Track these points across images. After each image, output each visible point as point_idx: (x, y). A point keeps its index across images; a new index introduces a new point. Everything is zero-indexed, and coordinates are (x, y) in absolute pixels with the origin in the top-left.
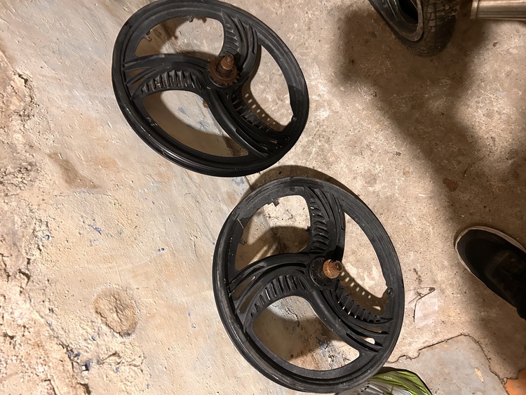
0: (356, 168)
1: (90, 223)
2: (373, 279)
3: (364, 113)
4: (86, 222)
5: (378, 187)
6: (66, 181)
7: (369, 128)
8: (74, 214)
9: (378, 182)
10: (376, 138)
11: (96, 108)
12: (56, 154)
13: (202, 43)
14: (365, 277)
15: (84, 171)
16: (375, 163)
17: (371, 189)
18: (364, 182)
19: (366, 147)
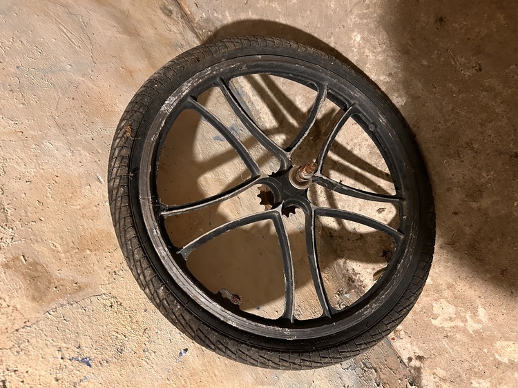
0: (450, 176)
1: (73, 355)
2: (479, 322)
3: (461, 96)
4: (67, 356)
5: (485, 202)
6: (34, 299)
7: (470, 118)
8: (46, 350)
9: (485, 195)
10: (482, 133)
11: (79, 159)
12: (17, 258)
13: (224, 16)
14: (468, 317)
15: (63, 272)
16: (480, 169)
17: (474, 205)
18: (464, 196)
19: (465, 146)
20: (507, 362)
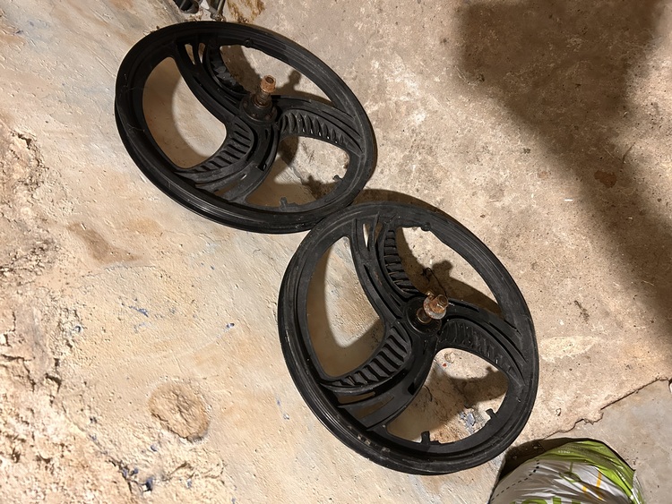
0: (473, 181)
1: (131, 304)
3: (471, 106)
4: (127, 304)
5: (507, 200)
6: (95, 257)
7: (482, 124)
8: (109, 295)
9: (506, 193)
10: (494, 136)
12: (78, 225)
15: (116, 241)
16: (498, 169)
17: (498, 205)
18: (488, 197)
19: (481, 150)
20: (554, 362)
